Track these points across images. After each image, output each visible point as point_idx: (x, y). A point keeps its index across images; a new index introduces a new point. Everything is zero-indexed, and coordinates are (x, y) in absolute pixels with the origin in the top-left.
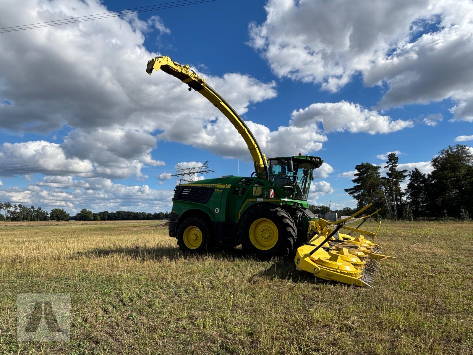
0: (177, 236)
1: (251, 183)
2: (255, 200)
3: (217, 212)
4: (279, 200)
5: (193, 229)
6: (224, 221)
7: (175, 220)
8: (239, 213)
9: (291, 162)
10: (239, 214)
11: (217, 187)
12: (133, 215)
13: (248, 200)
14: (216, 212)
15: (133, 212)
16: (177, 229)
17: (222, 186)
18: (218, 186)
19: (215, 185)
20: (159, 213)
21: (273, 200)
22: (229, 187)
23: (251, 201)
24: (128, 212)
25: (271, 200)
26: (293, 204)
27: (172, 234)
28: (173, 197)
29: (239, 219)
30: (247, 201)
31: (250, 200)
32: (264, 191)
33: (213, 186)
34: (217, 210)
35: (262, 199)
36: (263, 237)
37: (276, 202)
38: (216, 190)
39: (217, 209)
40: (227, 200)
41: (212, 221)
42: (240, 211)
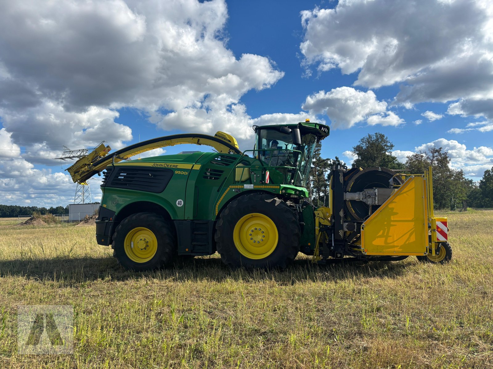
0: (114, 243)
1: (232, 162)
2: (241, 187)
3: (180, 206)
4: (278, 187)
5: (140, 232)
6: (191, 218)
7: (107, 219)
8: (217, 206)
9: (297, 131)
10: (217, 208)
11: (178, 167)
12: (19, 210)
13: (230, 187)
14: (178, 205)
15: (19, 207)
16: (113, 232)
17: (188, 166)
18: (181, 166)
19: (176, 164)
20: (57, 208)
21: (270, 187)
22: (197, 167)
23: (235, 189)
24: (11, 206)
25: (266, 187)
26: (293, 192)
27: (103, 240)
28: (103, 183)
29: (216, 215)
30: (229, 189)
31: (234, 187)
32: (253, 173)
33: (171, 165)
34: (179, 203)
35: (252, 185)
36: (252, 239)
37: (275, 189)
38: (176, 172)
39: (180, 200)
40: (196, 187)
41: (172, 218)
42: (218, 204)
